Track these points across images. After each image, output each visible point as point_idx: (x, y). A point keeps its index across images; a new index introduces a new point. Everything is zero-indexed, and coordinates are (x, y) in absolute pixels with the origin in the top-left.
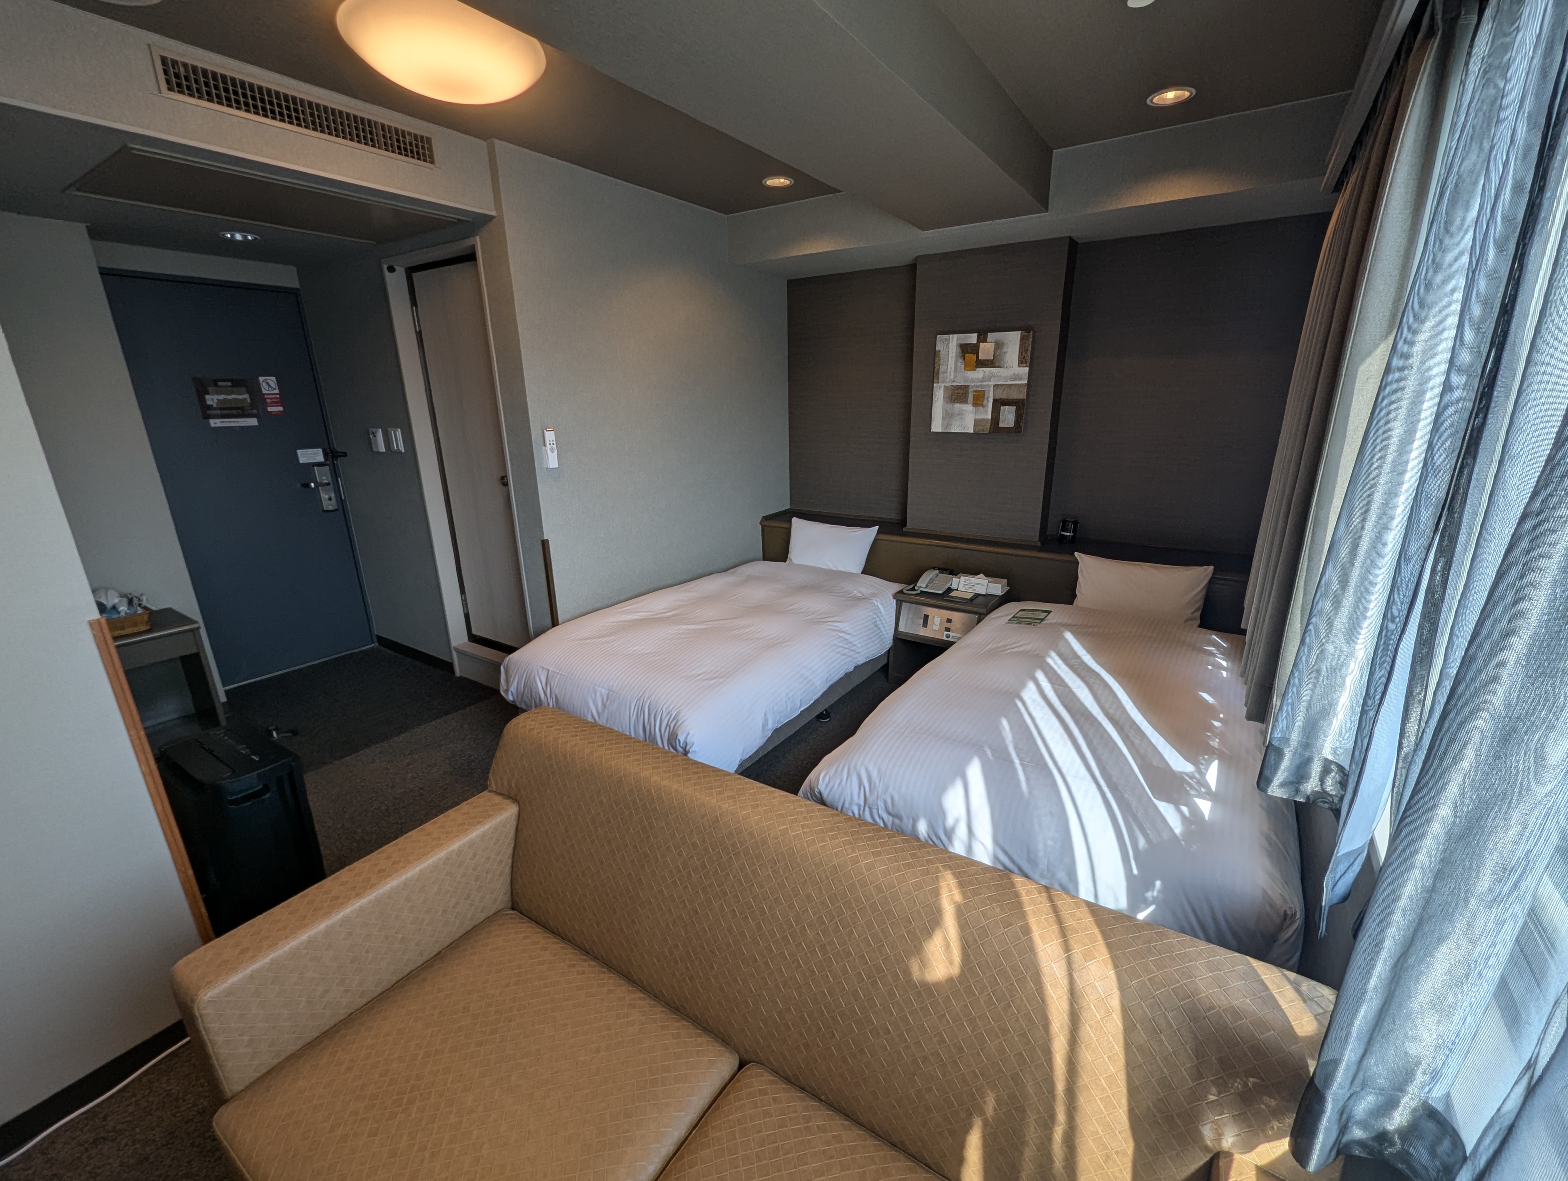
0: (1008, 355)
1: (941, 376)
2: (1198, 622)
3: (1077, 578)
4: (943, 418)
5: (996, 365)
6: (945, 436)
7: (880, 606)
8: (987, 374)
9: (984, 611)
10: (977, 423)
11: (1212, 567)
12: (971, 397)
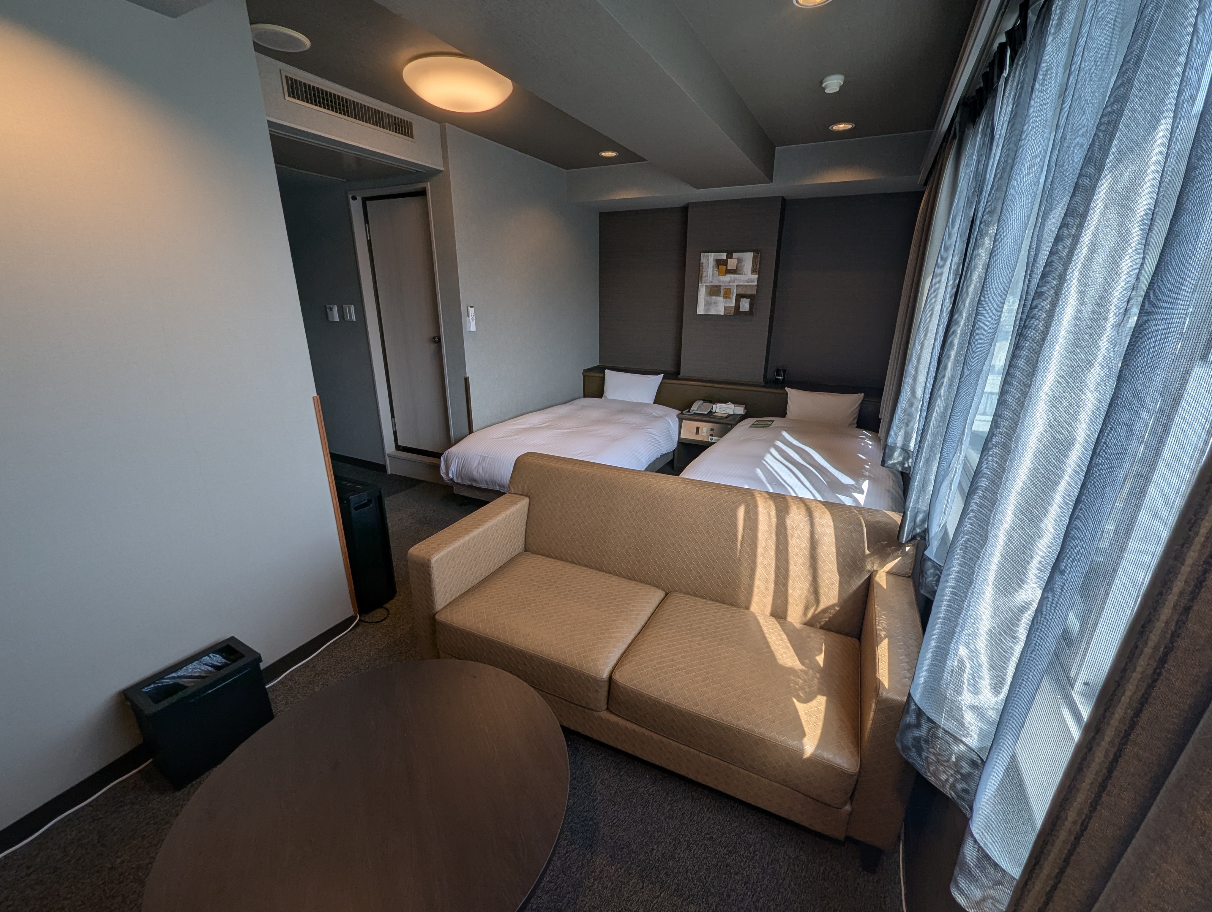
0: (745, 267)
1: (703, 279)
2: (856, 425)
3: (787, 402)
4: (705, 305)
5: (738, 272)
6: (707, 317)
7: (670, 422)
8: (733, 278)
9: (733, 423)
10: (726, 308)
11: (863, 394)
12: (722, 293)
